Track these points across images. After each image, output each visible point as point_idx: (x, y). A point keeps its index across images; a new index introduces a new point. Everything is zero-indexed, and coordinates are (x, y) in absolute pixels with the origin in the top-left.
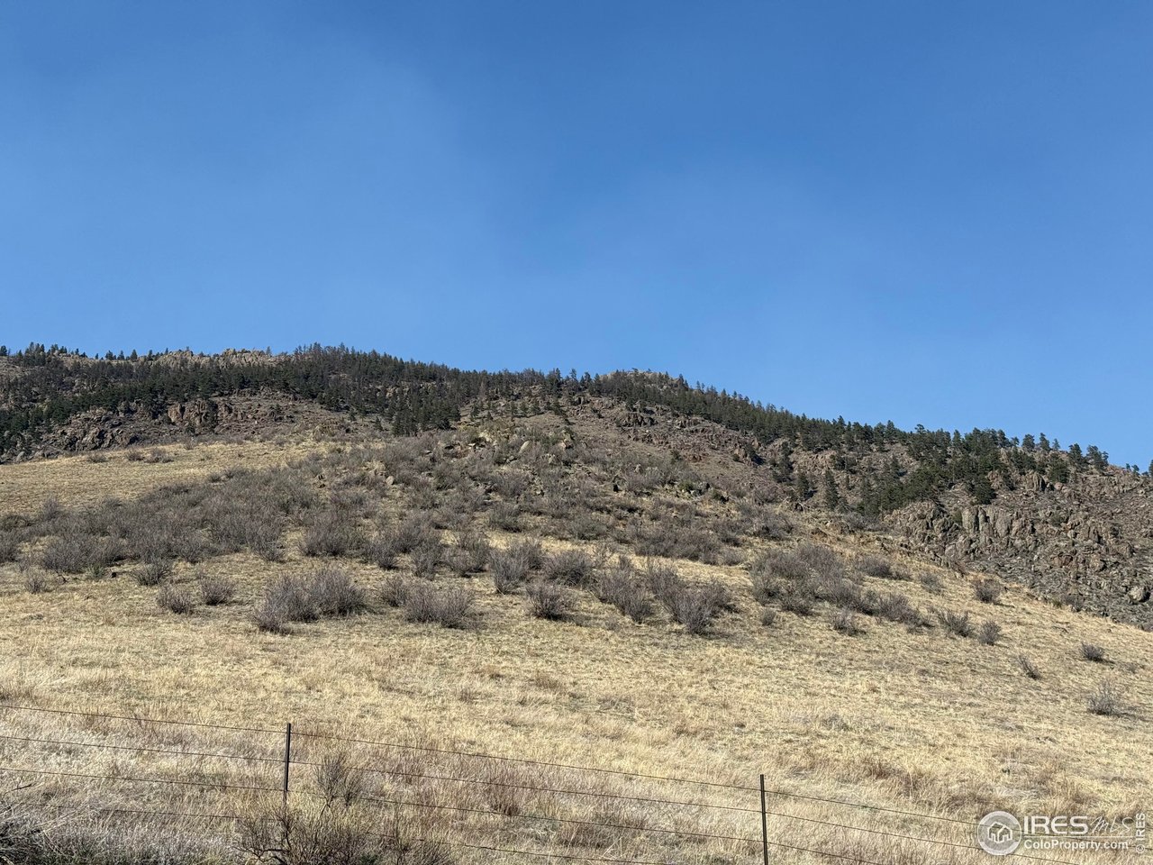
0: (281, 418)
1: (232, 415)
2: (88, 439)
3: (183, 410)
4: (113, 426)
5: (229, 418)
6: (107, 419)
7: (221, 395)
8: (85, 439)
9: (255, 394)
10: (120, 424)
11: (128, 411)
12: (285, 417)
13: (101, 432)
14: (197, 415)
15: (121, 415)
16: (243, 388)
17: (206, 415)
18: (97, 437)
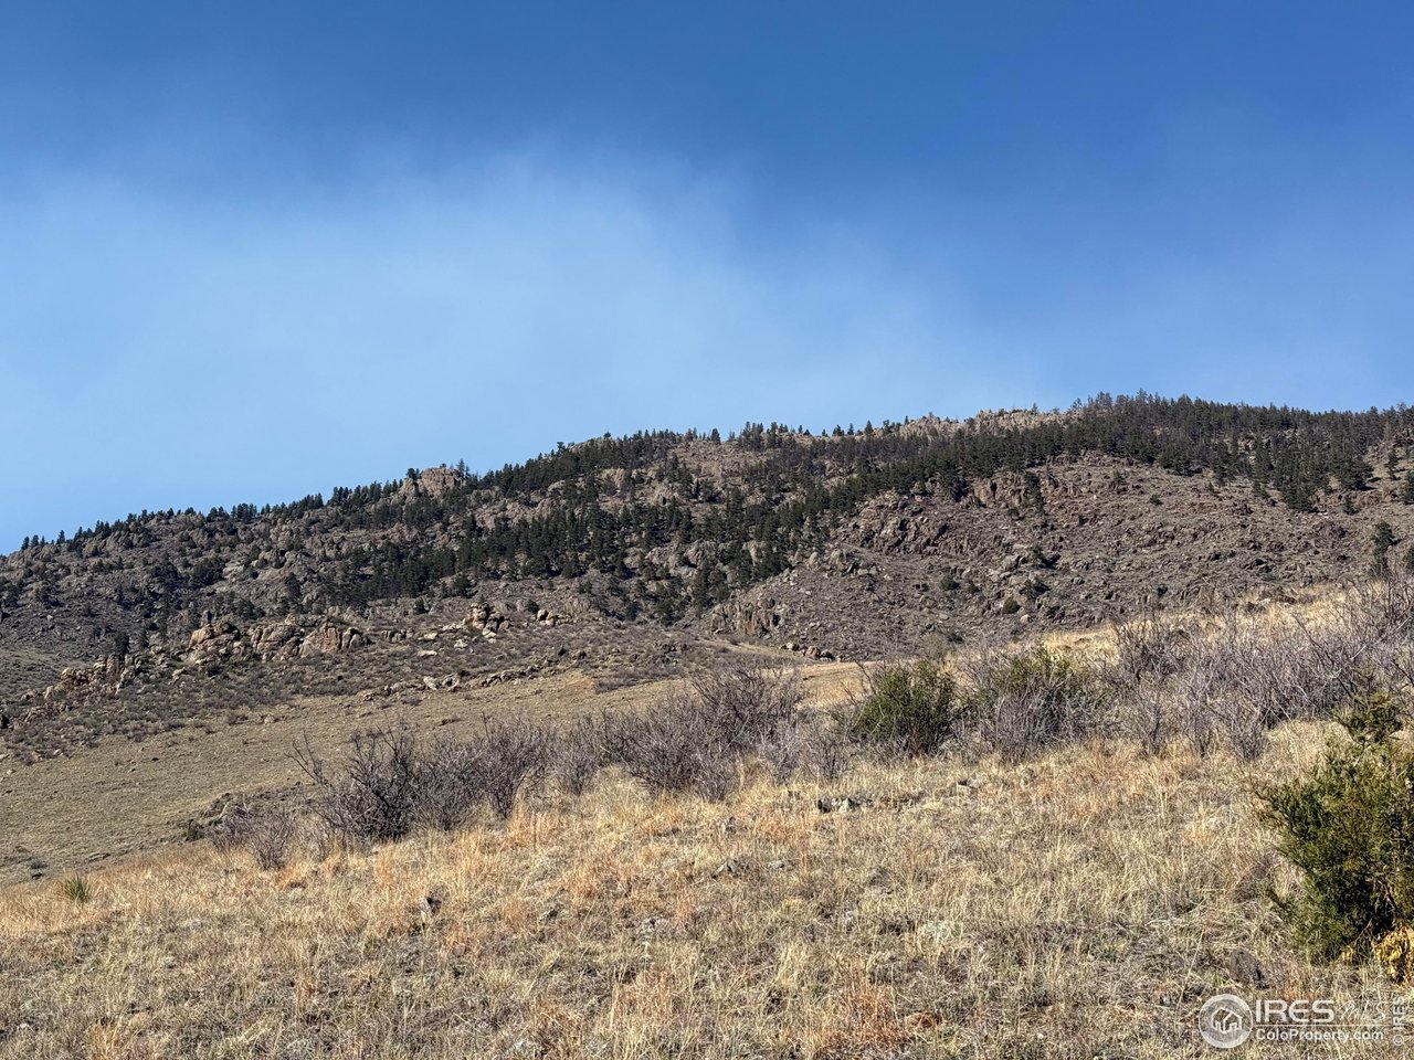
0: (1125, 490)
1: (1060, 489)
2: (888, 531)
3: (994, 487)
4: (914, 514)
5: (1057, 493)
6: (905, 505)
7: (1032, 465)
8: (883, 532)
9: (1075, 461)
10: (921, 510)
11: (924, 493)
12: (1130, 488)
13: (902, 522)
14: (1014, 492)
15: (918, 499)
16: (1055, 455)
17: (1026, 492)
18: (899, 528)
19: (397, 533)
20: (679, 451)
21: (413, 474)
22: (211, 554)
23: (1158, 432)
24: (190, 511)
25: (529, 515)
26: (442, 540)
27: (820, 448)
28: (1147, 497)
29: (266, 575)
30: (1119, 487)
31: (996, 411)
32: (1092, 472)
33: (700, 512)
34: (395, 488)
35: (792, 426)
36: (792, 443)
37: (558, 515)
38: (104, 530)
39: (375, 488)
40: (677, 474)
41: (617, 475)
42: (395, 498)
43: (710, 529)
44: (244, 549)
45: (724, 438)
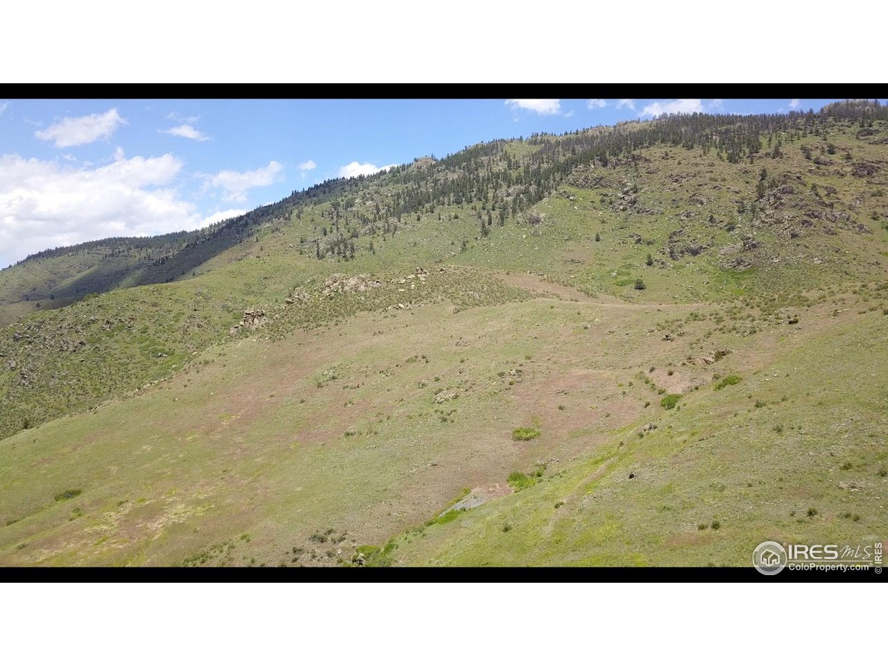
19: (410, 185)
20: (506, 147)
21: (416, 160)
22: (350, 196)
23: (683, 130)
24: (344, 178)
25: (456, 176)
26: (427, 188)
27: (558, 143)
28: (676, 162)
29: (368, 203)
30: (666, 157)
31: (624, 121)
32: (656, 151)
33: (514, 174)
34: (410, 165)
35: (549, 132)
36: (548, 141)
37: (464, 177)
38: (316, 186)
39: (404, 165)
40: (506, 157)
41: (485, 159)
42: (410, 169)
43: (519, 181)
44: (361, 193)
45: (524, 139)
